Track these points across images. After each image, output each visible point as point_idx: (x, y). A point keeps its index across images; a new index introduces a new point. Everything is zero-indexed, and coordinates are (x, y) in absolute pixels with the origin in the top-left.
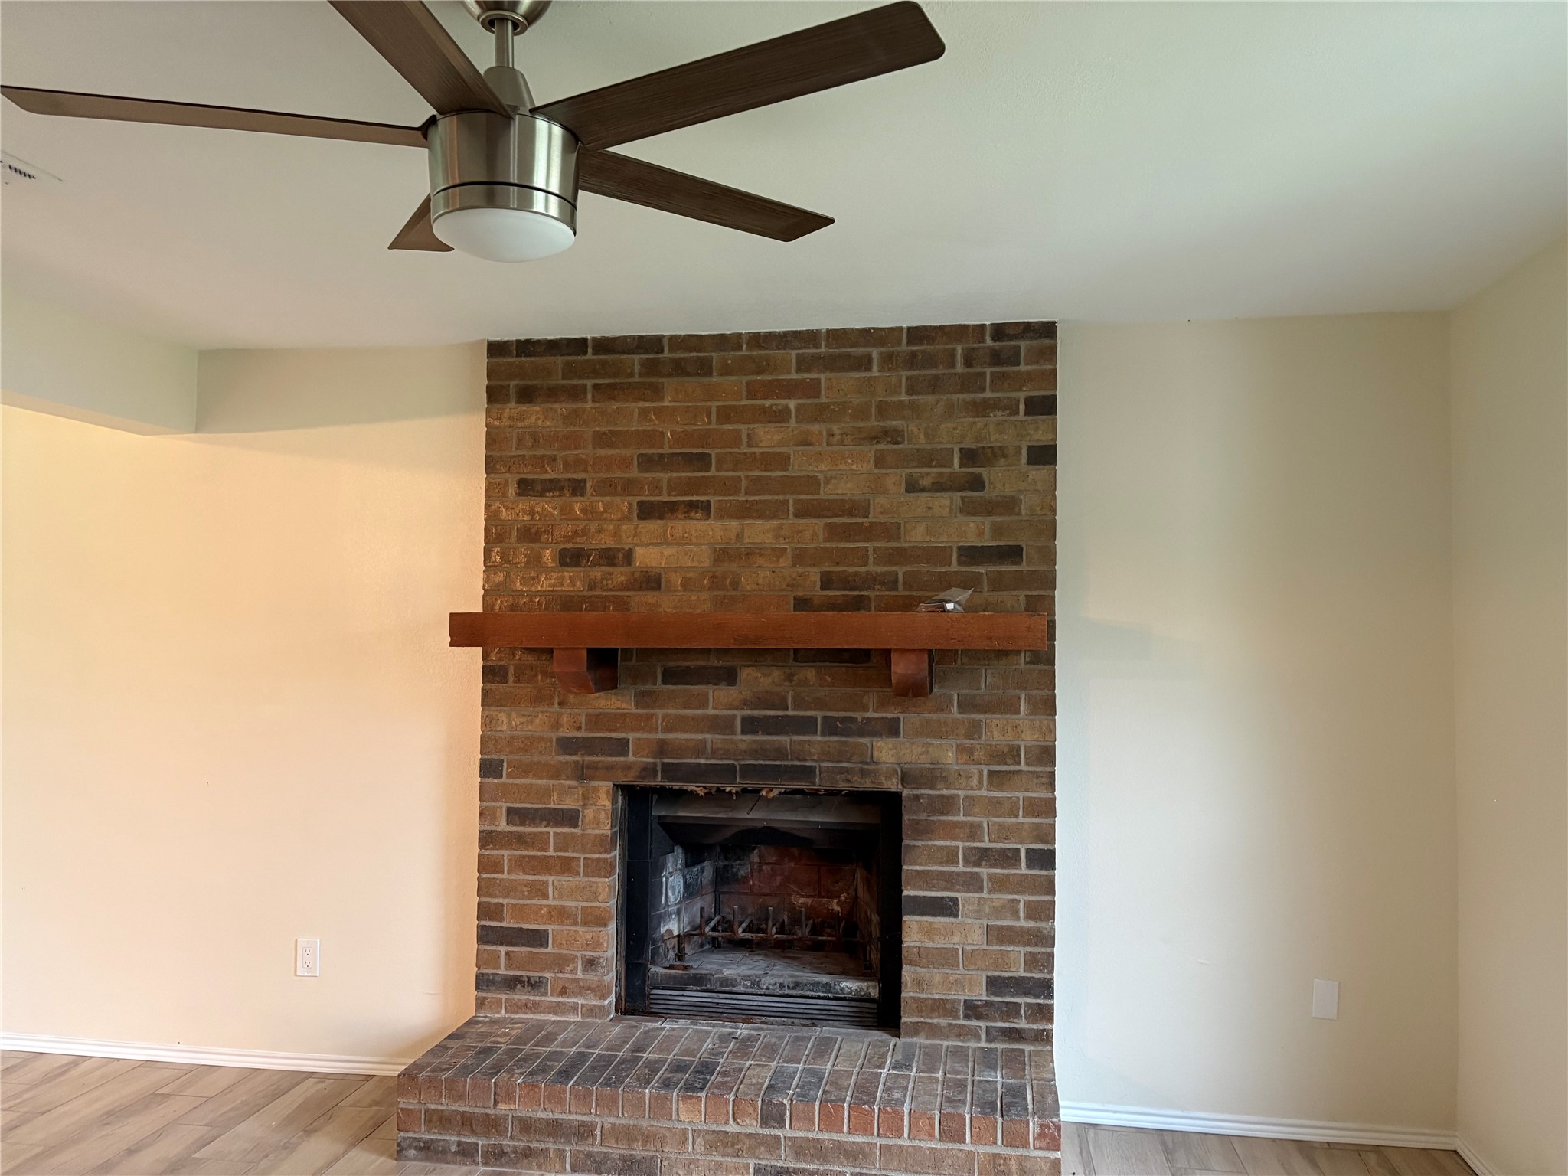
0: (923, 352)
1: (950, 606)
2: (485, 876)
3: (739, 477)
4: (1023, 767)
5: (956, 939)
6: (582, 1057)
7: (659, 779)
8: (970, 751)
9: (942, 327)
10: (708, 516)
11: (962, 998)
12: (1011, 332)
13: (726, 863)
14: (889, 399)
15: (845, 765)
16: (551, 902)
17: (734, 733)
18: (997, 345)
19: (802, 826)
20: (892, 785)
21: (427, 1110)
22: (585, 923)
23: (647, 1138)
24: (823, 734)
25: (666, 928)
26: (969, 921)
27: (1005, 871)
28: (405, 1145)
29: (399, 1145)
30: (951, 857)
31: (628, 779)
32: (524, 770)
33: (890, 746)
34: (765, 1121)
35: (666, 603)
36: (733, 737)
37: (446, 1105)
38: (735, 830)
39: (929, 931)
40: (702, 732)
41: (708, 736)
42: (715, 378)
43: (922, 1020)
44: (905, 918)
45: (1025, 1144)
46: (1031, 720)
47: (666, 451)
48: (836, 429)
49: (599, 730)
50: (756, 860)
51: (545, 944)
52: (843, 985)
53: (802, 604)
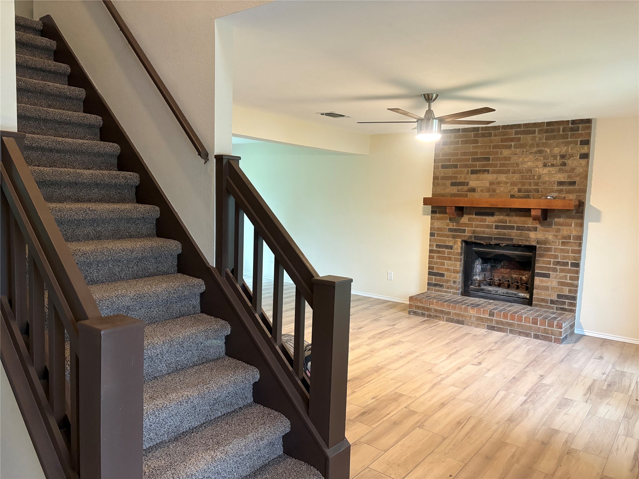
0: (551, 128)
1: (549, 197)
2: (430, 260)
3: (497, 163)
4: (572, 241)
5: (549, 284)
6: (450, 300)
7: (473, 239)
8: (556, 236)
9: (556, 122)
10: (488, 173)
11: (550, 299)
12: (577, 122)
13: (494, 265)
14: (540, 142)
15: (521, 238)
16: (445, 267)
17: (493, 229)
18: (573, 126)
19: (513, 254)
20: (534, 244)
21: (415, 305)
22: (454, 273)
23: (463, 316)
24: (516, 230)
25: (475, 278)
26: (553, 279)
27: (564, 268)
28: (410, 311)
29: (409, 311)
30: (549, 263)
31: (466, 239)
32: (440, 235)
33: (534, 234)
34: (490, 315)
35: (476, 195)
36: (492, 230)
37: (419, 304)
38: (494, 254)
39: (542, 281)
40: (485, 228)
41: (486, 229)
42: (493, 138)
43: (538, 303)
44: (535, 277)
45: (553, 327)
46: (575, 229)
47: (479, 156)
48: (524, 150)
49: (458, 227)
50: (503, 264)
51: (444, 277)
52: (520, 294)
53: (512, 196)
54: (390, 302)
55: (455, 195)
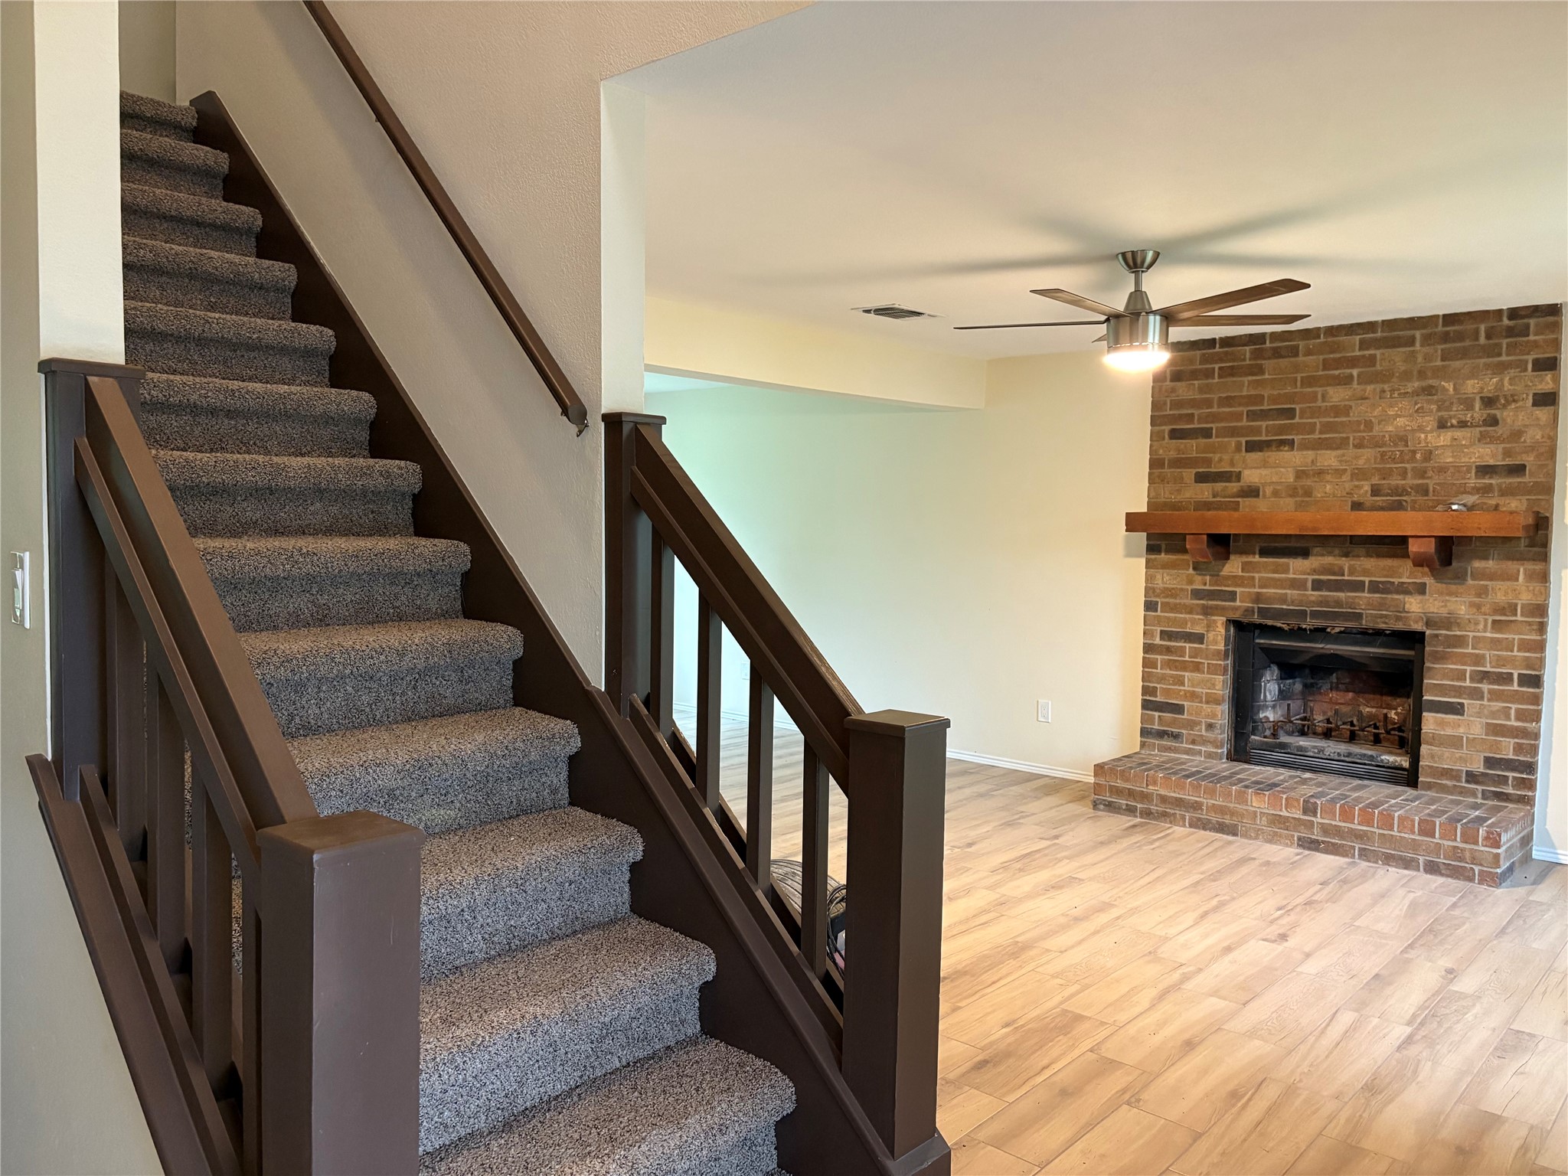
0: (1455, 331)
1: (1455, 507)
2: (1146, 670)
3: (1315, 423)
4: (1519, 618)
5: (1461, 730)
6: (1199, 772)
7: (1256, 617)
8: (1478, 607)
9: (1469, 313)
10: (1292, 448)
11: (1465, 769)
12: (1523, 313)
13: (1312, 681)
14: (1428, 365)
15: (1384, 613)
16: (1186, 688)
17: (1306, 590)
18: (1511, 323)
19: (1362, 654)
20: (1418, 627)
21: (1110, 786)
22: (1207, 702)
23: (1233, 813)
24: (1369, 592)
25: (1264, 715)
26: (1472, 719)
27: (1501, 688)
28: (1098, 802)
29: (1095, 802)
30: (1461, 676)
31: (1236, 616)
32: (1174, 608)
33: (1418, 601)
34: (1305, 812)
35: (1262, 505)
36: (1306, 593)
37: (1120, 784)
38: (1311, 655)
39: (1442, 724)
40: (1285, 589)
41: (1288, 591)
42: (1301, 358)
43: (1434, 781)
44: (1424, 714)
45: (1476, 843)
46: (1527, 587)
47: (1265, 407)
48: (1386, 387)
49: (1218, 585)
50: (1335, 680)
51: (1182, 713)
52: (1383, 757)
53: (1357, 506)
54: (1047, 779)
55: (1207, 506)
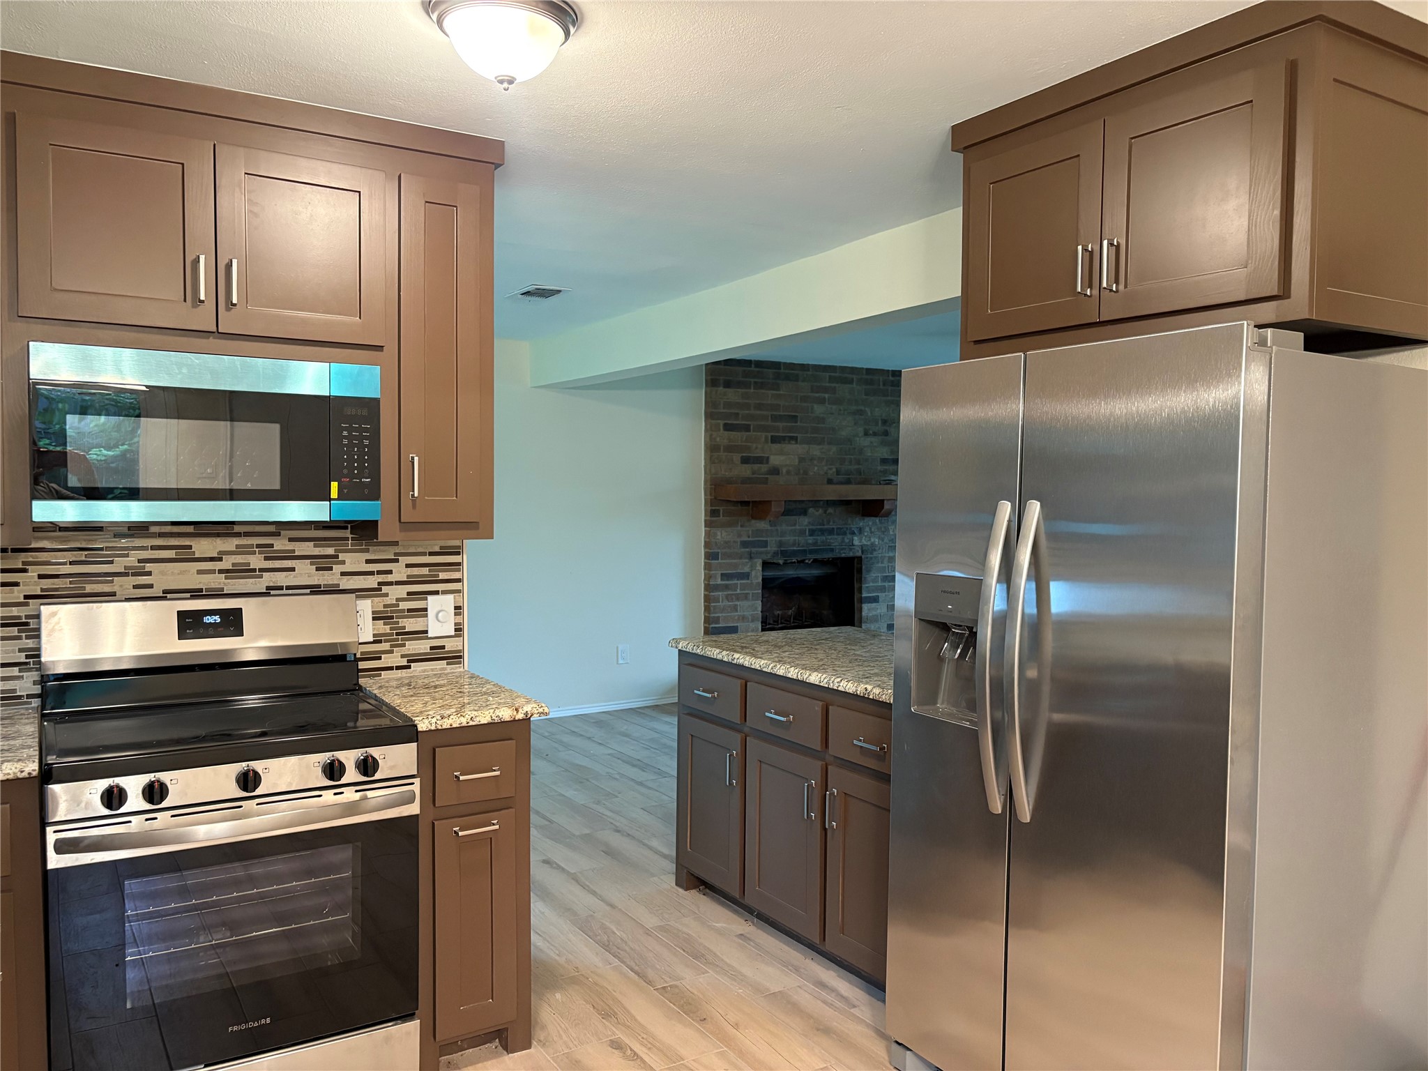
3: (808, 426)
5: (878, 611)
7: (777, 557)
10: (797, 443)
14: (859, 397)
15: (844, 547)
18: (893, 379)
20: (859, 554)
22: (752, 621)
26: (882, 604)
30: (878, 580)
31: (768, 558)
32: (726, 556)
33: (859, 538)
35: (781, 480)
36: (806, 538)
39: (870, 609)
40: (795, 536)
41: (797, 538)
42: (800, 383)
44: (864, 604)
47: (782, 413)
48: (841, 408)
49: (756, 537)
51: (737, 632)
53: (830, 482)
